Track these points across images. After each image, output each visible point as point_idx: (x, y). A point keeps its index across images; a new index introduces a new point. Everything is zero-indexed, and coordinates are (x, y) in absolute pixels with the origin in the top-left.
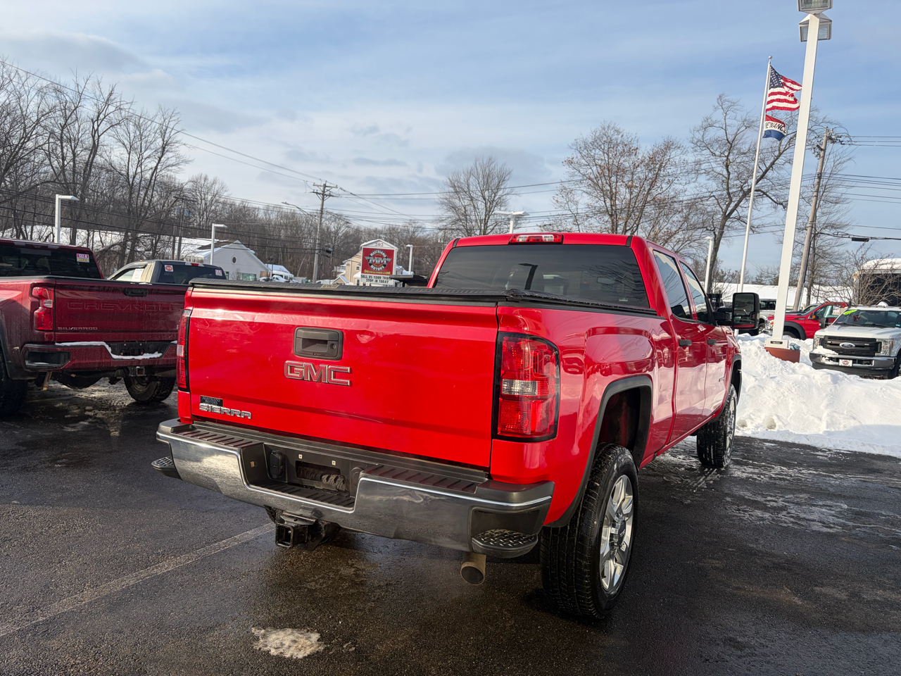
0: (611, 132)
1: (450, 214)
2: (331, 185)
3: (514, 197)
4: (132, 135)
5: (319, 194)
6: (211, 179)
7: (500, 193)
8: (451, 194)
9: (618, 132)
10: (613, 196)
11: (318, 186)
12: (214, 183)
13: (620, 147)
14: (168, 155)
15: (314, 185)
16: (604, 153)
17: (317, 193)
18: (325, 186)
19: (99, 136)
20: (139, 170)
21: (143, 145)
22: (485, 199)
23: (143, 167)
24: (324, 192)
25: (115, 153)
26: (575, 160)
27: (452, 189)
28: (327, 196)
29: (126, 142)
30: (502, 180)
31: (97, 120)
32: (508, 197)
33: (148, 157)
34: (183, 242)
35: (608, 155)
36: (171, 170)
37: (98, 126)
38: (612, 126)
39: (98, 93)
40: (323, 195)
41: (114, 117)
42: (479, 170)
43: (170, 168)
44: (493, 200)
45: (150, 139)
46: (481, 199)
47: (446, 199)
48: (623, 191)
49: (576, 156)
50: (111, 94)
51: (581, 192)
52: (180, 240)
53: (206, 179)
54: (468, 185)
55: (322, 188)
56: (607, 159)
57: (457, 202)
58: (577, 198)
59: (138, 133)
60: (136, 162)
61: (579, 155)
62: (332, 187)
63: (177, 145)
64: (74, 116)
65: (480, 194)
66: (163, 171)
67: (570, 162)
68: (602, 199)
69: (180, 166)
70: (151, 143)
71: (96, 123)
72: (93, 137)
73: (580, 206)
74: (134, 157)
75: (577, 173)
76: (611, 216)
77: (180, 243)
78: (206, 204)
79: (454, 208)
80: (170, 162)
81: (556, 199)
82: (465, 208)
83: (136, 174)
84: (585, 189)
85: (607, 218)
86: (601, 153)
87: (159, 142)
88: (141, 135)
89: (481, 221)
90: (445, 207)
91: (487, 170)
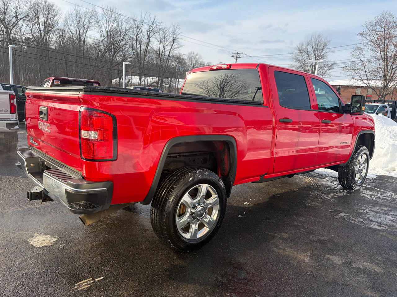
0: (387, 16)
1: (297, 63)
2: (240, 53)
3: (331, 53)
4: (161, 36)
5: (235, 57)
6: (195, 53)
7: (324, 52)
8: (298, 54)
9: (391, 15)
10: (385, 50)
11: (234, 54)
12: (197, 55)
13: (391, 25)
14: (175, 44)
15: (233, 53)
16: (382, 28)
17: (234, 57)
18: (237, 53)
19: (150, 38)
20: (164, 51)
21: (166, 40)
22: (315, 55)
23: (165, 50)
24: (237, 56)
25: (155, 45)
26: (365, 33)
27: (299, 52)
28: (238, 58)
29: (159, 40)
30: (325, 45)
31: (149, 31)
32: (328, 53)
33: (167, 45)
34: (179, 81)
35: (384, 29)
36: (176, 50)
37: (150, 34)
38: (388, 13)
39: (149, 20)
40: (237, 58)
41: (155, 30)
42: (313, 41)
43: (175, 49)
44: (320, 56)
45: (168, 38)
46: (313, 55)
47: (295, 56)
48: (392, 47)
49: (366, 31)
50: (154, 20)
51: (367, 49)
52: (178, 80)
53: (193, 54)
54: (307, 49)
55: (236, 54)
56: (383, 31)
57: (300, 58)
58: (364, 52)
59: (163, 35)
60: (163, 48)
61: (367, 30)
62: (240, 54)
63: (178, 39)
64: (140, 30)
65: (313, 53)
66: (173, 51)
67: (361, 34)
68: (379, 52)
69: (179, 48)
70: (168, 39)
71: (149, 33)
72: (148, 39)
73: (365, 56)
74: (162, 46)
75: (365, 39)
76: (384, 61)
77: (178, 82)
78: (193, 65)
79: (299, 60)
80: (175, 47)
81: (352, 53)
82: (305, 61)
83: (162, 52)
84: (370, 48)
85: (381, 62)
86: (380, 28)
87: (172, 38)
88: (165, 36)
89: (313, 66)
90: (294, 61)
91: (317, 41)
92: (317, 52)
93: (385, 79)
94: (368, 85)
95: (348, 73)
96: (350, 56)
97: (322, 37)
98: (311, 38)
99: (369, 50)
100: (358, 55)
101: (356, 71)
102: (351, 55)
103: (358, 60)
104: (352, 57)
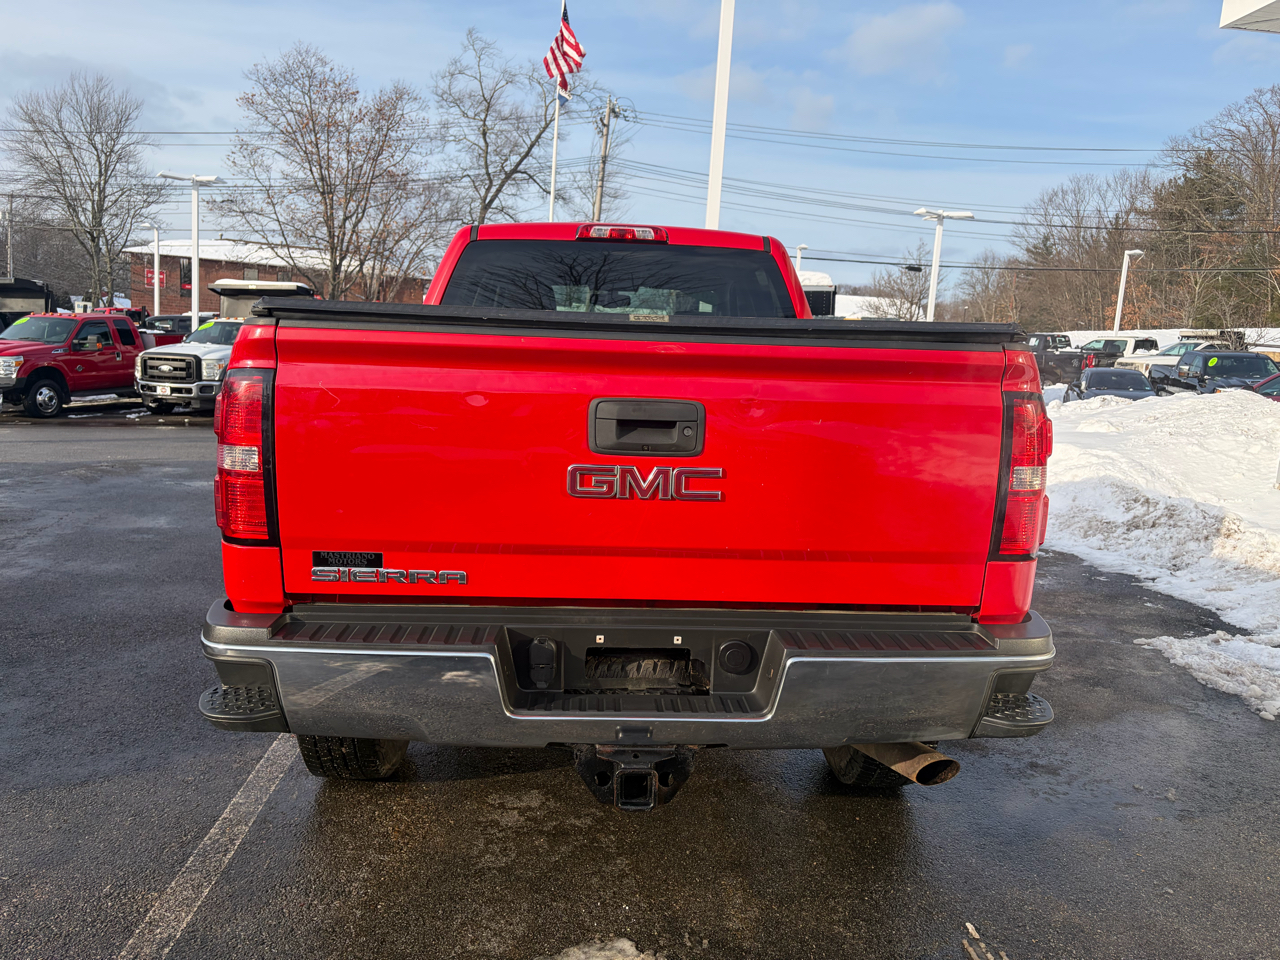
0: (312, 61)
1: (30, 169)
7: (123, 140)
8: (28, 135)
9: (323, 61)
13: (329, 87)
16: (303, 93)
22: (95, 148)
26: (257, 99)
30: (124, 118)
32: (139, 147)
35: (310, 97)
38: (313, 51)
42: (80, 96)
44: (112, 151)
46: (87, 146)
47: (19, 142)
51: (272, 152)
54: (60, 121)
56: (309, 104)
58: (267, 162)
61: (263, 91)
65: (85, 138)
67: (250, 102)
68: (306, 166)
75: (263, 120)
76: (323, 194)
79: (36, 159)
81: (232, 159)
82: (58, 162)
84: (279, 149)
85: (316, 197)
86: (298, 92)
89: (91, 185)
90: (19, 157)
91: (95, 99)
92: (97, 138)
93: (333, 250)
94: (291, 262)
95: (224, 220)
96: (225, 166)
97: (109, 86)
98: (73, 86)
99: (277, 156)
100: (249, 165)
101: (250, 217)
102: (230, 163)
103: (252, 182)
104: (233, 172)
